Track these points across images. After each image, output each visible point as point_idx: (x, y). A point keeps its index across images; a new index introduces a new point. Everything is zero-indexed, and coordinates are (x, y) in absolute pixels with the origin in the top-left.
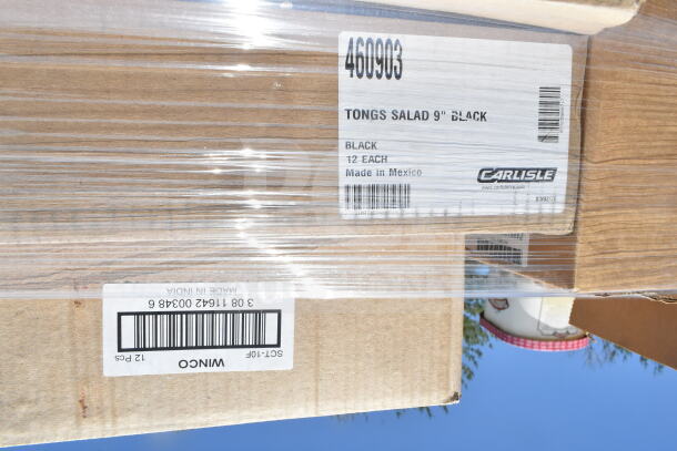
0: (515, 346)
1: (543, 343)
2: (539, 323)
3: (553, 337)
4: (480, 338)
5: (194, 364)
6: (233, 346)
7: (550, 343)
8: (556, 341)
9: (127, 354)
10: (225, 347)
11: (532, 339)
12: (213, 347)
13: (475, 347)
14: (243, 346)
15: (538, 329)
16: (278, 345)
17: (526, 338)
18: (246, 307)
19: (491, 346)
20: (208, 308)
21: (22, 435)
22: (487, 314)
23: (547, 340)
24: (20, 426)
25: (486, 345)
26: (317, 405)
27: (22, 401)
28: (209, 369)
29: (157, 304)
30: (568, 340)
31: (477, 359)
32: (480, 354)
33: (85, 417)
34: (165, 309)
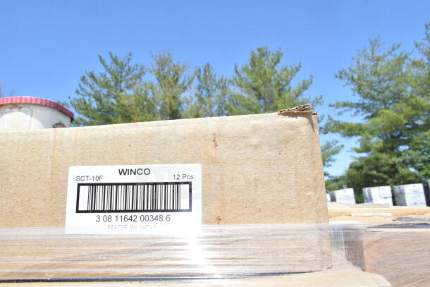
0: (49, 100)
1: (28, 102)
2: (32, 116)
3: (21, 106)
4: (76, 103)
5: (140, 172)
6: (111, 184)
7: (23, 101)
8: (19, 104)
9: (186, 180)
10: (117, 184)
11: (36, 104)
12: (126, 184)
13: (80, 96)
14: (104, 185)
15: (32, 111)
16: (79, 185)
17: (41, 105)
18: (102, 215)
19: (69, 98)
20: (129, 214)
21: (255, 122)
22: (69, 120)
23: (26, 104)
24: (256, 130)
25: (72, 98)
26: (55, 138)
27: (256, 147)
28: (129, 167)
29: (164, 218)
30: (11, 104)
31: (79, 89)
32: (77, 92)
33: (214, 134)
34: (159, 214)
